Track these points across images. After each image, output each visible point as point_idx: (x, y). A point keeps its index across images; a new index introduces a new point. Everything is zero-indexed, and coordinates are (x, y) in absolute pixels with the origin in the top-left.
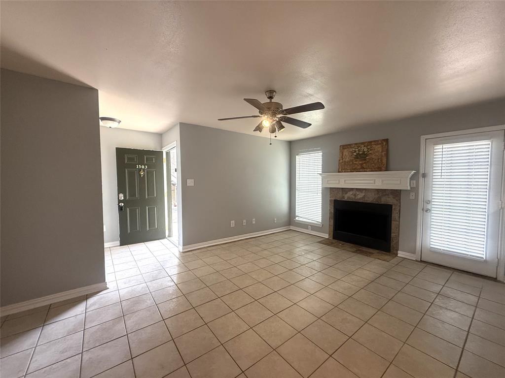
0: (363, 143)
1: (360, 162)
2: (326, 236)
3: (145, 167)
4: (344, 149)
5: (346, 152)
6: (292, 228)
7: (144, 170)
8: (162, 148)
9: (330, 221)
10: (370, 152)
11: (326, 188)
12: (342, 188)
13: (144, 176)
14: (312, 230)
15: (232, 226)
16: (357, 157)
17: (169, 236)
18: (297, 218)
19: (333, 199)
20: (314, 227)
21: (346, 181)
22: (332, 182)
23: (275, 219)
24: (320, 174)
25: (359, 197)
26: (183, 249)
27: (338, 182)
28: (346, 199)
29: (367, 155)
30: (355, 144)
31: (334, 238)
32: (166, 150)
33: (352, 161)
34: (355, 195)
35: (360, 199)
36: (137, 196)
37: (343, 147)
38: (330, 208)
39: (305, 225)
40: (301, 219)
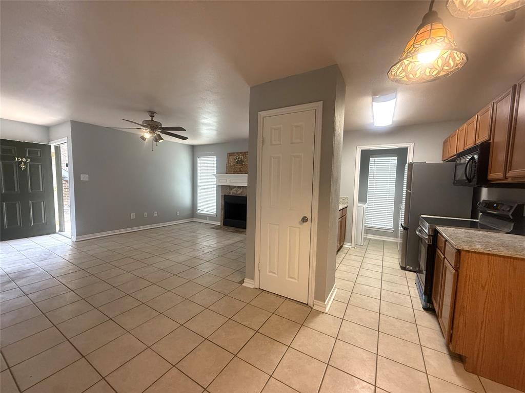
0: (241, 153)
1: (239, 167)
2: (219, 223)
3: (27, 160)
4: (230, 156)
5: (231, 159)
6: (194, 220)
7: (25, 163)
8: (49, 141)
9: (221, 212)
10: (245, 160)
11: (219, 186)
12: (229, 186)
13: (26, 169)
14: (209, 220)
15: (132, 218)
16: (237, 163)
17: (60, 231)
18: (198, 211)
19: (224, 194)
20: (210, 217)
21: (232, 181)
22: (222, 181)
23: (178, 213)
24: (214, 175)
25: (239, 192)
26: (77, 239)
27: (225, 181)
28: (231, 194)
29: (243, 162)
30: (237, 153)
31: (224, 225)
32: (55, 144)
33: (234, 165)
34: (237, 191)
35: (240, 194)
36: (16, 190)
37: (230, 154)
38: (221, 202)
39: (204, 217)
40: (202, 212)
